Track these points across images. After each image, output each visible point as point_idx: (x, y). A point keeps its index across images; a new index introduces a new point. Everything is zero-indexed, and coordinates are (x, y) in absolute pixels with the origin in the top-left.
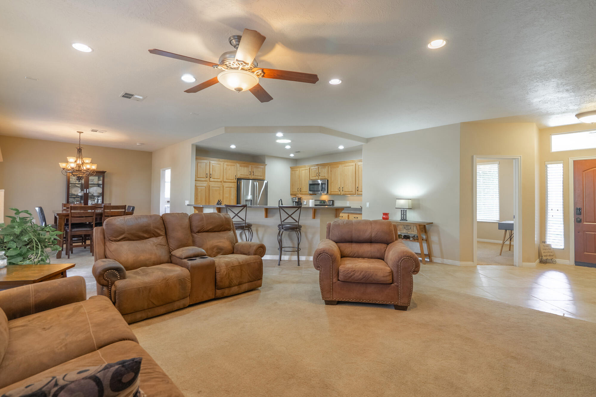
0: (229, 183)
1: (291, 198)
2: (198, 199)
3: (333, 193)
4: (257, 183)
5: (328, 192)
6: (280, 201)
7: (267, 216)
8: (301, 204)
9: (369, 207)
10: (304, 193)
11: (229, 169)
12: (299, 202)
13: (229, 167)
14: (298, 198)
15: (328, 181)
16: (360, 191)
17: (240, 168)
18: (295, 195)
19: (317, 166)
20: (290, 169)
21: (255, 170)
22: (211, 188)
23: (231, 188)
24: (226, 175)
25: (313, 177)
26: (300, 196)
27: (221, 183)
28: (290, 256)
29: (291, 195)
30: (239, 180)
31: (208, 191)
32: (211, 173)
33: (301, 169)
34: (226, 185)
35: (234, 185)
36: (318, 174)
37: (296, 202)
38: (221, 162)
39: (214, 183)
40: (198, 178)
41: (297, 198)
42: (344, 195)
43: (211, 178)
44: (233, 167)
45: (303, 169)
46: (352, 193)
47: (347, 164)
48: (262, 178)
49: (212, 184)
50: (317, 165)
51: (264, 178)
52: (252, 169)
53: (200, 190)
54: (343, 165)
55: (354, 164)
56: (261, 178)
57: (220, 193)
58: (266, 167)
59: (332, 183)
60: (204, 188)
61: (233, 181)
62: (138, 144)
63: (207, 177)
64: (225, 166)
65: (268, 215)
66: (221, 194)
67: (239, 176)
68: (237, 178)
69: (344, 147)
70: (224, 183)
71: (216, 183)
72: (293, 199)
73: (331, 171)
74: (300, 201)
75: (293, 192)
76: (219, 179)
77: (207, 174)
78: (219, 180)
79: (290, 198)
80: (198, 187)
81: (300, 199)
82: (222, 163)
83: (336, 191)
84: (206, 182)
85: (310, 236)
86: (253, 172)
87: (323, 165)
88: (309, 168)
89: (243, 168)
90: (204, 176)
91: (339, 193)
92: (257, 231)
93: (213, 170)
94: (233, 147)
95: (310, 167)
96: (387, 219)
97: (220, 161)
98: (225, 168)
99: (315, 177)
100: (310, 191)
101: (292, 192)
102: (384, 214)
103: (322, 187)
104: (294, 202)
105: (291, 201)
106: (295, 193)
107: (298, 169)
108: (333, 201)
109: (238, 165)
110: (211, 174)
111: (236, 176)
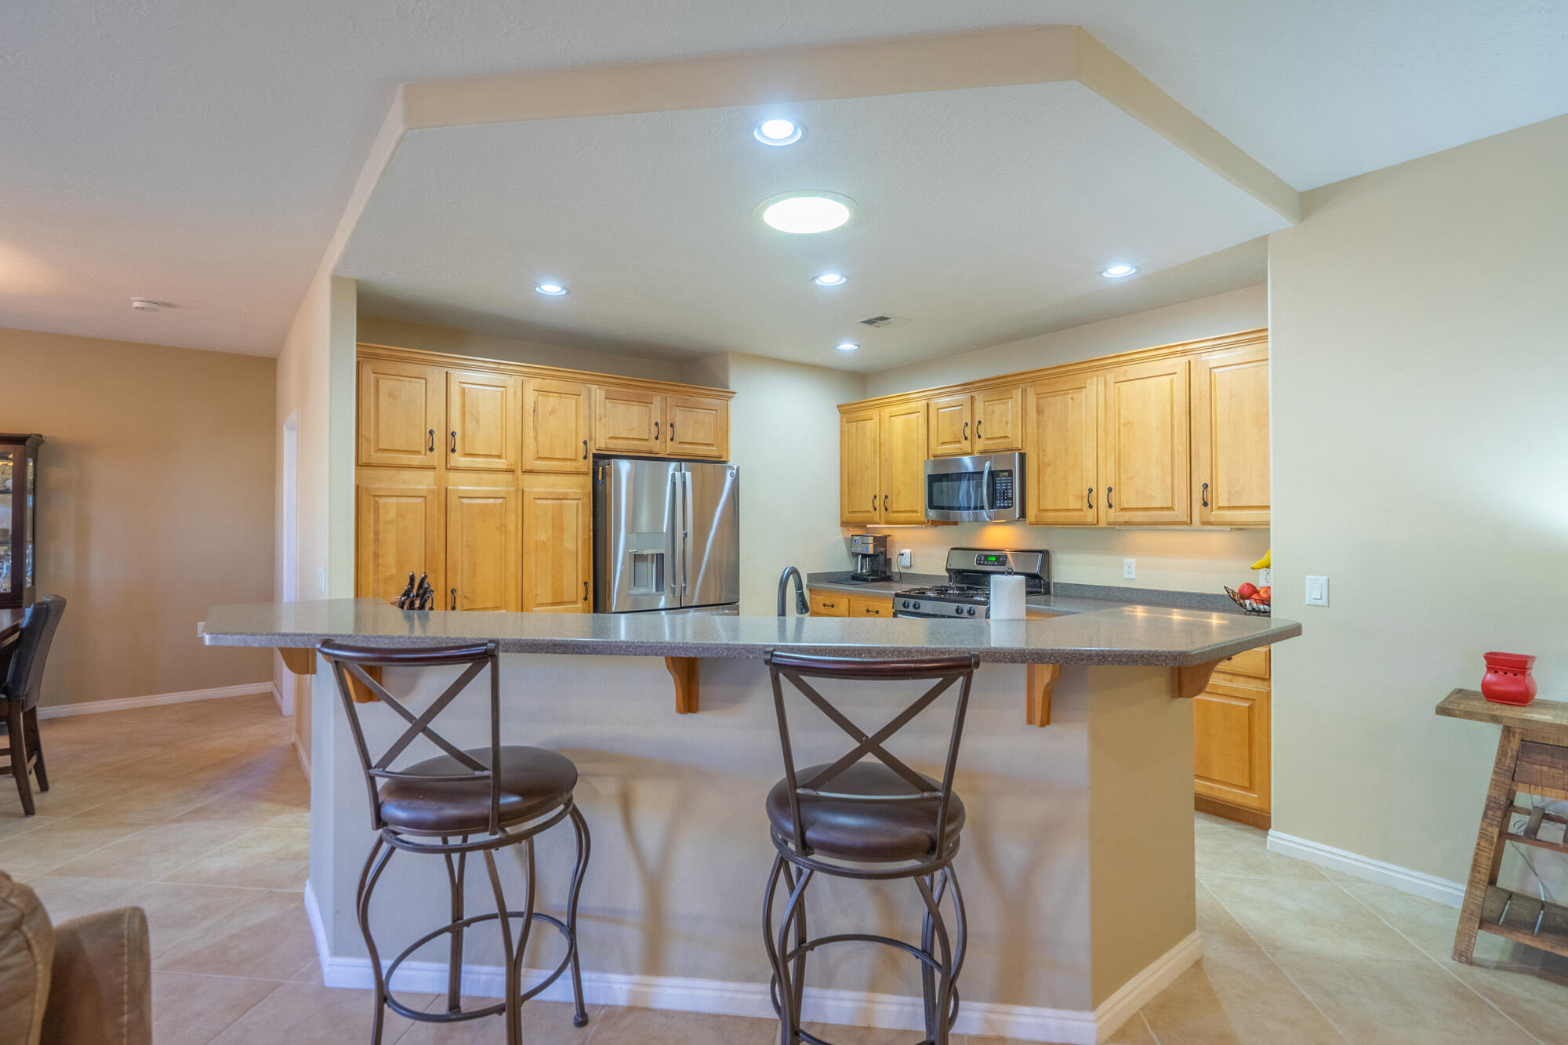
0: (552, 478)
1: (846, 539)
2: (381, 561)
3: (1051, 517)
4: (688, 475)
5: (1023, 515)
6: (791, 580)
7: (689, 702)
8: (888, 562)
9: (1323, 602)
10: (902, 516)
11: (553, 412)
12: (881, 558)
13: (553, 401)
14: (875, 537)
15: (1023, 457)
16: (1220, 508)
17: (608, 403)
18: (862, 525)
19: (963, 391)
20: (836, 415)
21: (679, 416)
22: (453, 500)
23: (563, 498)
24: (536, 438)
25: (943, 443)
26: (883, 529)
27: (509, 477)
28: (864, 995)
29: (845, 524)
30: (601, 460)
31: (444, 517)
32: (456, 426)
33: (887, 411)
34: (537, 485)
35: (578, 487)
36: (973, 430)
37: (864, 556)
38: (511, 373)
39: (473, 476)
40: (380, 454)
41: (871, 540)
42: (1113, 526)
43: (453, 451)
44: (571, 402)
45: (895, 409)
46: (1167, 515)
47: (1134, 370)
48: (716, 454)
49: (462, 484)
50: (966, 387)
51: (724, 455)
52: (664, 411)
53: (392, 513)
54: (1111, 377)
55: (1178, 364)
56: (712, 451)
57: (503, 528)
58: (732, 403)
59: (1049, 470)
60: (420, 500)
61: (569, 466)
62: (136, 304)
63: (431, 449)
64: (531, 397)
65: (703, 690)
66: (511, 527)
67: (601, 443)
68: (594, 454)
69: (1138, 268)
70: (527, 477)
71: (485, 476)
72: (851, 542)
73: (1039, 412)
74: (885, 553)
75: (851, 512)
76: (499, 457)
77: (431, 432)
78: (500, 464)
79: (841, 537)
80: (381, 501)
81: (882, 542)
82: (512, 382)
83: (1072, 506)
84: (431, 473)
85: (1011, 853)
86: (672, 425)
87: (998, 386)
88: (924, 402)
89: (621, 407)
90: (420, 442)
91: (1090, 516)
92: (626, 803)
93: (463, 414)
94: (551, 289)
95: (929, 398)
96: (1523, 698)
97: (504, 372)
98: (529, 407)
99: (958, 445)
100: (931, 506)
101: (847, 515)
102: (1496, 662)
103: (994, 489)
104: (855, 555)
105: (842, 550)
106: (860, 517)
107: (875, 413)
108: (1045, 554)
109: (598, 393)
110: (453, 434)
111: (585, 443)
